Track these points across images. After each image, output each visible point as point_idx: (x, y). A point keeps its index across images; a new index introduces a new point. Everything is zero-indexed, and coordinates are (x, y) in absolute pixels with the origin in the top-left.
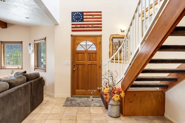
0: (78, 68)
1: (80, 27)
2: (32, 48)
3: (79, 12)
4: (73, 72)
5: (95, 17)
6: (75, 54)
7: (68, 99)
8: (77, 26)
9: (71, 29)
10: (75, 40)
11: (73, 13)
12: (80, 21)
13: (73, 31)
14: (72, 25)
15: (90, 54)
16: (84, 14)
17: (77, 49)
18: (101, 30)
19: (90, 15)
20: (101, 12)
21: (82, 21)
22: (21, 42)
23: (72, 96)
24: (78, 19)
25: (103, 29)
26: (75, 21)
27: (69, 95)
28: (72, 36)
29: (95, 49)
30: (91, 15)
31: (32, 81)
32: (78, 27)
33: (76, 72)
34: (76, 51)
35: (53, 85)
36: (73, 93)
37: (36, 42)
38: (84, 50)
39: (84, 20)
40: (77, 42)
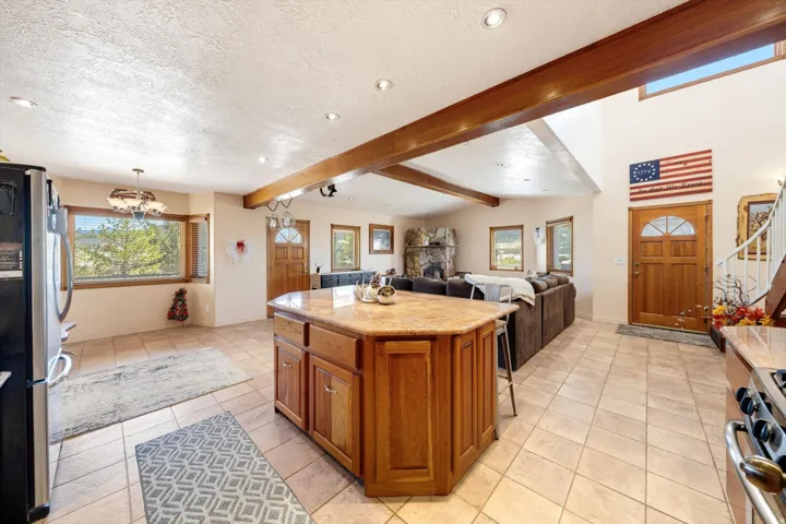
0: (645, 269)
1: (650, 191)
2: (542, 234)
3: (647, 163)
4: (633, 278)
5: (689, 164)
6: (637, 244)
7: (621, 326)
8: (643, 189)
9: (628, 197)
10: (637, 218)
11: (632, 167)
12: (649, 180)
13: (632, 200)
14: (631, 188)
15: (677, 244)
16: (662, 163)
17: (643, 235)
18: (710, 190)
19: (676, 163)
20: (710, 151)
21: (657, 177)
22: (522, 227)
23: (630, 323)
24: (645, 177)
25: (714, 187)
26: (639, 181)
27: (624, 319)
28: (630, 209)
29: (692, 232)
30: (681, 163)
32: (645, 192)
33: (641, 279)
34: (641, 237)
35: (589, 301)
36: (634, 317)
37: (550, 225)
38: (661, 234)
39: (662, 175)
40: (642, 220)
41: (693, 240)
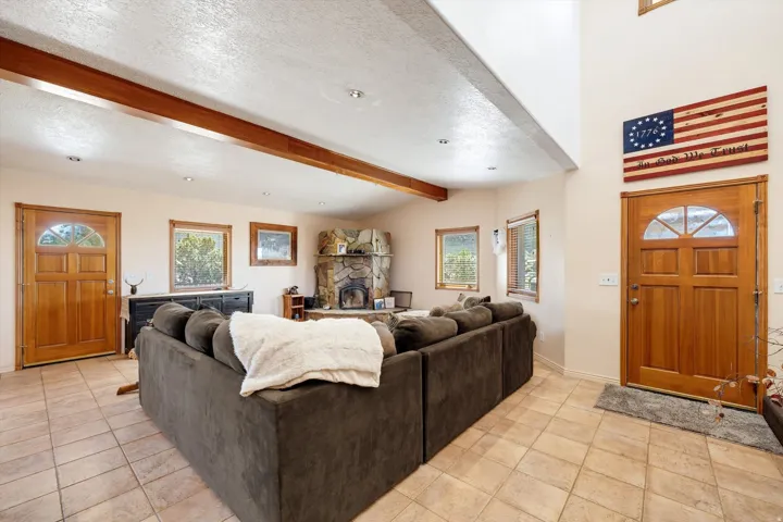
0: (649, 295)
1: (657, 165)
2: (502, 238)
3: (651, 117)
4: (629, 308)
5: (726, 115)
6: (636, 252)
7: (608, 389)
8: (645, 161)
9: (621, 175)
10: (635, 210)
11: (627, 126)
12: (656, 145)
13: (627, 180)
14: (626, 161)
15: (704, 252)
16: (676, 116)
17: (646, 238)
18: (764, 158)
19: (702, 115)
20: (764, 89)
21: (668, 140)
22: (476, 229)
23: (623, 383)
24: (648, 141)
25: (771, 152)
26: (638, 149)
27: (613, 375)
28: (624, 195)
29: (730, 232)
30: (710, 113)
31: (505, 322)
32: (648, 166)
33: (641, 310)
34: (643, 241)
36: (630, 374)
37: (510, 225)
38: (677, 237)
39: (676, 136)
40: (644, 213)
41: (732, 245)
